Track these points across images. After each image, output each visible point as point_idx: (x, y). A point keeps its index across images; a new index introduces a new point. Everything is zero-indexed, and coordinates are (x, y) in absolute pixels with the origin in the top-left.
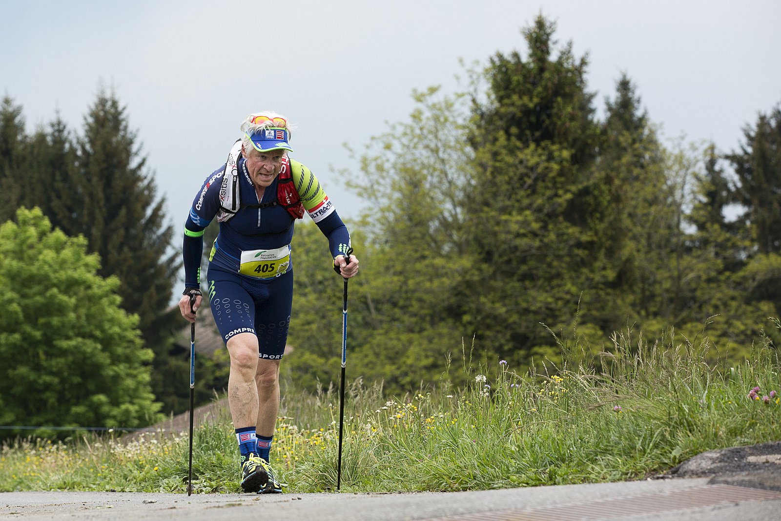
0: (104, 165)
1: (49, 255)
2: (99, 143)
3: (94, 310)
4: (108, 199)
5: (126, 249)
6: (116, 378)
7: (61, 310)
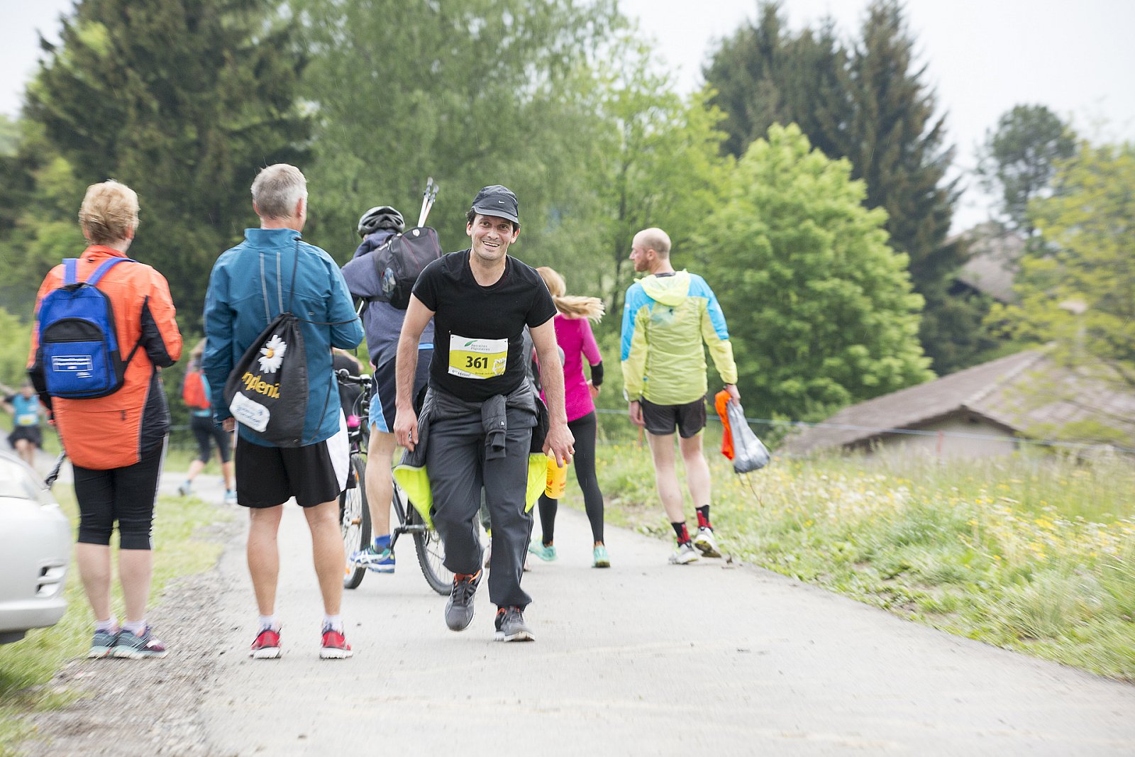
0: (879, 70)
2: (875, 43)
3: (855, 247)
4: (882, 109)
5: (901, 169)
6: (878, 327)
7: (816, 246)
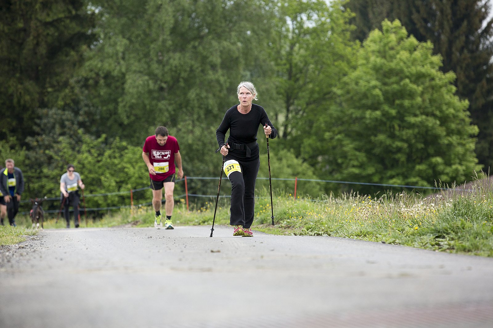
1: (404, 55)
3: (435, 95)
5: (466, 51)
6: (450, 145)
7: (411, 95)
